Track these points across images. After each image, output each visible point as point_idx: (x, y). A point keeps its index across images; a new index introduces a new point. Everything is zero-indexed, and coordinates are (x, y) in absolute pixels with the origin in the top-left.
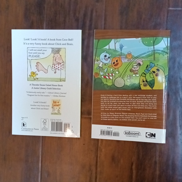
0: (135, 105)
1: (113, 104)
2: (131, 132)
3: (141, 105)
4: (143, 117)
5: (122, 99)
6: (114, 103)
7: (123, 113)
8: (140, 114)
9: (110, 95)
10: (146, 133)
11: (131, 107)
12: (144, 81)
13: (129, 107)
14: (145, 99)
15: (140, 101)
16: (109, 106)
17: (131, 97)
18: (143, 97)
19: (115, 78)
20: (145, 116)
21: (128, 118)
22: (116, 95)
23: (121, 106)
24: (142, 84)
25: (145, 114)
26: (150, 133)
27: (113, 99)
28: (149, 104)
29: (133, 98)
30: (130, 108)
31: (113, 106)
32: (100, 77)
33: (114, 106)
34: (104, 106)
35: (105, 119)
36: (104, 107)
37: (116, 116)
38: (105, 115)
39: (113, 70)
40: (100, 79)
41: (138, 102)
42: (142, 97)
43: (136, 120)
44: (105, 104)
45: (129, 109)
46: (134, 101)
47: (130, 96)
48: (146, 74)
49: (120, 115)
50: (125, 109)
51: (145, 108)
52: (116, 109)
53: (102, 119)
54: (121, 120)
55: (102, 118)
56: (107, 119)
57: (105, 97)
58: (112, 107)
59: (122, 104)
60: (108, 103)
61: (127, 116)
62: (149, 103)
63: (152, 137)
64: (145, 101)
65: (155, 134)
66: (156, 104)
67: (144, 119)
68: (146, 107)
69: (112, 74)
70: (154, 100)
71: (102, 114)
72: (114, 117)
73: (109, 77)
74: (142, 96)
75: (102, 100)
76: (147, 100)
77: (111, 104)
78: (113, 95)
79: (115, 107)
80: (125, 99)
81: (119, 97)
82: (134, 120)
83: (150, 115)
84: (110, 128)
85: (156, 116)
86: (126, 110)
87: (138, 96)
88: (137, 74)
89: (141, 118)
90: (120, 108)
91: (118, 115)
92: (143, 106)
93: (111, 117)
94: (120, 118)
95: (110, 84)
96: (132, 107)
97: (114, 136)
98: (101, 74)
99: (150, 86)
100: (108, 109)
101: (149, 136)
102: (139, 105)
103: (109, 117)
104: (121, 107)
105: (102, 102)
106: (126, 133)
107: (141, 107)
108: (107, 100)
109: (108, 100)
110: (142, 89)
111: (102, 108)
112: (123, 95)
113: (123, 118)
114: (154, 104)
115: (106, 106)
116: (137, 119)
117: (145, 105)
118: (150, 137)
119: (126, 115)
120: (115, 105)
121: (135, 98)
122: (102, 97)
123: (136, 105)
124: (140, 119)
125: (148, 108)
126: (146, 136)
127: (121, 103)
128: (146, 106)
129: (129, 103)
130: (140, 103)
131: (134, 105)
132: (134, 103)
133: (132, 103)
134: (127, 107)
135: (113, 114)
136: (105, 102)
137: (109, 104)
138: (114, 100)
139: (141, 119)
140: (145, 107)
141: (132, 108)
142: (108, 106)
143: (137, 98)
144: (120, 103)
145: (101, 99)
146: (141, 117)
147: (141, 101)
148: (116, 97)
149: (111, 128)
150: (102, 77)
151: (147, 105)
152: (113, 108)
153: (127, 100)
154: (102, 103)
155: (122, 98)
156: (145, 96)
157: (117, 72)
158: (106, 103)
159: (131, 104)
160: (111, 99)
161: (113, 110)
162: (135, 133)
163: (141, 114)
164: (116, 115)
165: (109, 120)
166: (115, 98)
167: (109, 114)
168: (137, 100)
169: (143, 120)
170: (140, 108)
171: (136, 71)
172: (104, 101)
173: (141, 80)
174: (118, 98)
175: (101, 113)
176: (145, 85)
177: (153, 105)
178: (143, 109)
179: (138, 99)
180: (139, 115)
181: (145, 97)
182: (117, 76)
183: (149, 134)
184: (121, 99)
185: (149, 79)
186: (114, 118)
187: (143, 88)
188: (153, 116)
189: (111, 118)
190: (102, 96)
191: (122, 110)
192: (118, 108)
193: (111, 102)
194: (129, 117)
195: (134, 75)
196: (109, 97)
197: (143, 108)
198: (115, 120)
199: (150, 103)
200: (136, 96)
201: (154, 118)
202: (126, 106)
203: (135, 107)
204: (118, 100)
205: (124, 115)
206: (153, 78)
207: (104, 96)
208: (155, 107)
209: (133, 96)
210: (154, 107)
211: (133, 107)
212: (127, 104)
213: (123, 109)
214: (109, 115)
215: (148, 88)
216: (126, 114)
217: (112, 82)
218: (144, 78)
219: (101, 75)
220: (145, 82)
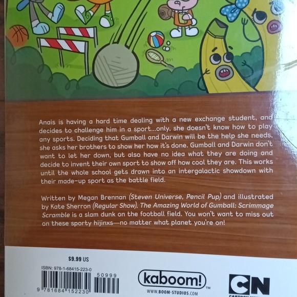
0: (181, 159)
1: (91, 159)
2: (168, 275)
3: (206, 157)
4: (216, 211)
5: (127, 135)
6: (96, 155)
7: (134, 193)
8: (203, 197)
9: (79, 122)
10: (232, 277)
11: (166, 168)
12: (217, 57)
13: (156, 167)
14: (226, 132)
15: (202, 141)
16: (74, 169)
17: (164, 128)
18: (217, 124)
19: (98, 48)
20: (224, 206)
21: (155, 214)
22: (102, 122)
23: (126, 164)
24: (212, 68)
25: (226, 197)
26: (248, 277)
27: (93, 138)
28: (242, 153)
29: (173, 132)
30: (163, 172)
31: (91, 169)
32: (32, 42)
33: (96, 168)
34: (56, 169)
35: (60, 224)
36: (53, 173)
37: (104, 207)
38: (58, 207)
39: (86, 11)
40: (36, 52)
41: (193, 145)
42: (211, 124)
43: (186, 223)
44: (60, 161)
45: (157, 176)
46: (177, 142)
47: (161, 124)
48: (227, 27)
49: (123, 205)
50: (142, 176)
51: (225, 171)
52: (106, 177)
53: (45, 224)
54: (125, 223)
55: (46, 220)
56: (67, 224)
57: (57, 131)
58: (87, 173)
59: (130, 155)
60: (71, 156)
61: (149, 206)
62: (243, 148)
63: (254, 292)
64: (226, 141)
65: (267, 280)
66: (271, 153)
67: (221, 219)
68: (230, 166)
69: (83, 30)
70: (261, 136)
71: (48, 203)
72: (96, 214)
73: (69, 42)
74: (212, 119)
75: (45, 144)
76: (233, 137)
77: (84, 160)
78: (91, 122)
79: (102, 168)
80: (142, 138)
81: (118, 126)
82: (180, 223)
83: (244, 202)
84: (79, 259)
85: (272, 206)
86: (146, 181)
87: (193, 124)
88: (191, 26)
89: (207, 214)
90: (119, 176)
91: (113, 202)
92: (216, 163)
93: (84, 211)
94: (120, 215)
95: (75, 72)
96: (172, 167)
97: (97, 290)
98: (39, 30)
99: (244, 78)
100: (72, 182)
101: (244, 290)
102: (200, 158)
103: (75, 215)
104: (125, 168)
105: (45, 152)
106: (146, 279)
107: (206, 167)
108: (65, 143)
109: (71, 144)
110: (210, 91)
111: (48, 178)
112: (134, 121)
113: (136, 215)
114: (263, 153)
115: (61, 168)
116: (193, 220)
117: (224, 158)
118: (247, 293)
119: (148, 202)
120: (100, 164)
121: (182, 129)
122: (44, 131)
123: (187, 158)
124: (202, 219)
125: (236, 171)
126: (231, 291)
127: (126, 151)
128: (227, 162)
129: (159, 151)
130: (205, 150)
131: (177, 158)
132: (180, 150)
133: (170, 151)
134: (150, 168)
135: (94, 198)
136: (56, 153)
137: (74, 160)
138: (97, 143)
139: (209, 219)
140: (223, 166)
141: (171, 172)
142: (70, 169)
143: (190, 128)
144: (119, 151)
145: (42, 140)
146: (207, 210)
147: (208, 141)
148: (102, 130)
149: (87, 259)
150: (44, 43)
151: (231, 158)
152: (94, 173)
153: (150, 138)
154: (47, 157)
155: (129, 130)
156: (223, 119)
157: (105, 22)
158: (63, 157)
159: (166, 155)
160: (83, 139)
161: (91, 182)
162: (185, 276)
163: (210, 195)
164: (107, 202)
165: (74, 224)
166: (101, 135)
167: (77, 202)
168: (192, 137)
169: (218, 223)
170: (202, 171)
171: (184, 12)
172: (54, 148)
173: (207, 53)
174: (113, 134)
175: (44, 199)
176: (223, 75)
177: (260, 158)
178: (215, 175)
179: (196, 133)
180: (201, 202)
181: (222, 124)
182: (104, 38)
183: (244, 280)
184: (124, 138)
185: (241, 47)
186: (99, 218)
187: (214, 85)
188: (259, 206)
189: (83, 219)
190: (46, 127)
191: (130, 180)
192: (112, 176)
193: (85, 151)
194: (158, 210)
195: (176, 34)
196: (73, 127)
197: (217, 171)
198: (101, 224)
199: (245, 149)
200: (185, 120)
201: (264, 215)
202: (147, 164)
203: (183, 167)
204: (112, 143)
205: (139, 205)
206: (259, 43)
207: (52, 127)
208: (268, 166)
209: (174, 120)
210: (262, 167)
211: (177, 167)
212: (149, 155)
213: (133, 177)
214: (75, 207)
215: (236, 84)
216: (146, 197)
217: (86, 67)
218: (219, 43)
219: (39, 37)
220: (224, 62)
